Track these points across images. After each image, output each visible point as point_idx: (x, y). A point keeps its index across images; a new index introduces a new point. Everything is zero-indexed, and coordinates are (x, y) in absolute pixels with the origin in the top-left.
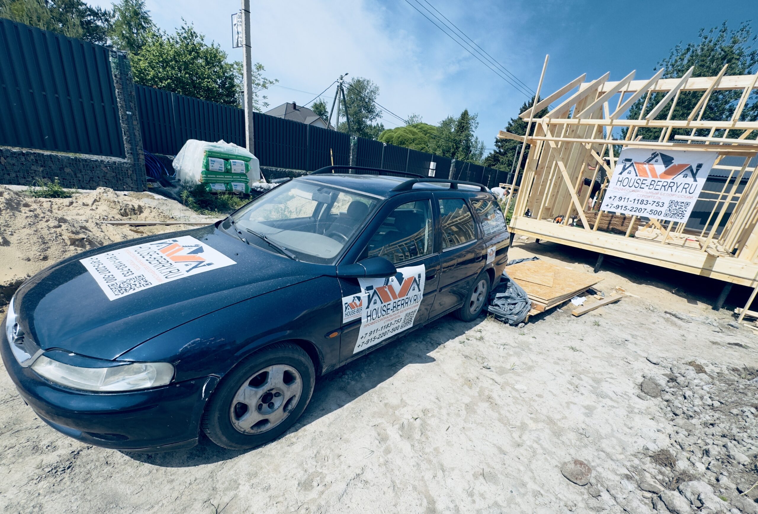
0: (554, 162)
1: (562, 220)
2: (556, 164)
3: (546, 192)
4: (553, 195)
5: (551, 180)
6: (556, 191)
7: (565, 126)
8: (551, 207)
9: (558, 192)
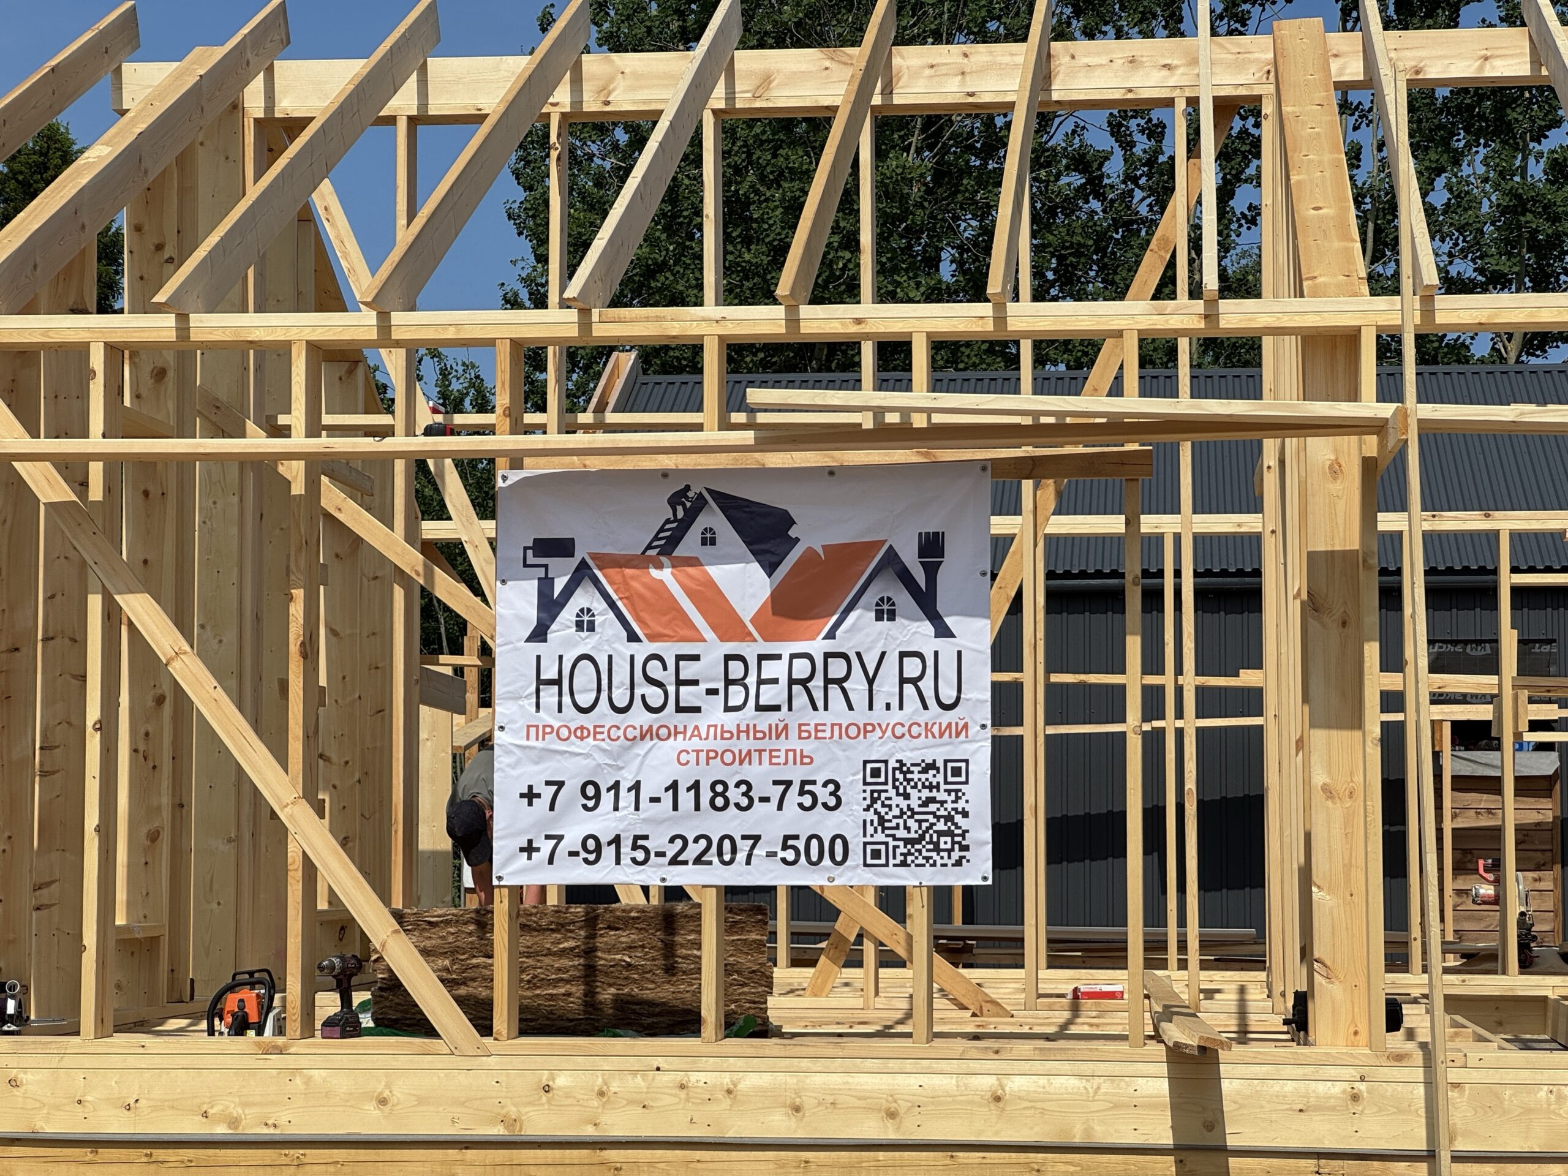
0: (95, 603)
1: (266, 1007)
2: (112, 614)
3: (92, 818)
4: (154, 837)
5: (107, 727)
6: (165, 800)
7: (97, 360)
8: (159, 925)
9: (180, 806)
